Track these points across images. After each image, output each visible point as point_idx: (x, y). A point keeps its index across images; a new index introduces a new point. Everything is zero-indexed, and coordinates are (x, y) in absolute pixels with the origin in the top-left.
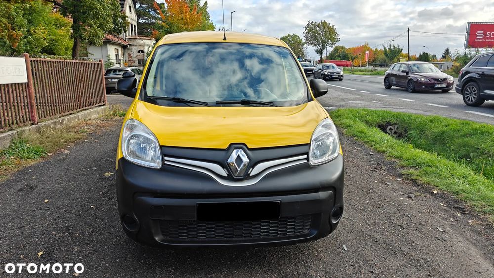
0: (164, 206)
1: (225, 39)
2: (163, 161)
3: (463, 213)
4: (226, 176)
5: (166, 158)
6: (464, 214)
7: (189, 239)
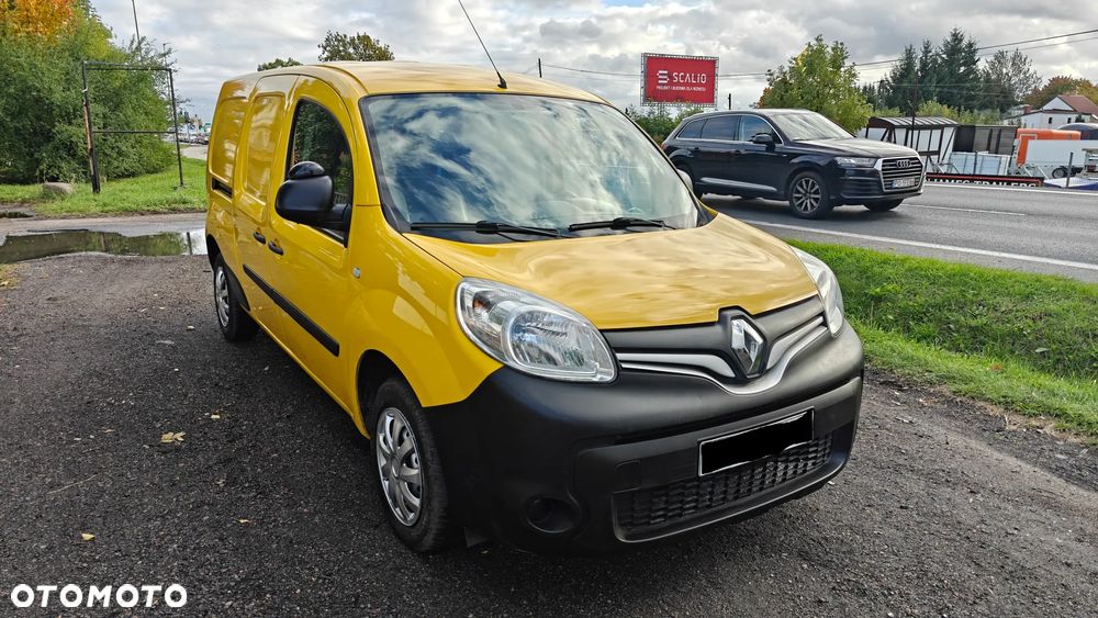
0: (641, 459)
1: (503, 85)
2: (617, 362)
3: (900, 389)
4: (733, 375)
5: (620, 356)
6: (902, 391)
7: (668, 523)
